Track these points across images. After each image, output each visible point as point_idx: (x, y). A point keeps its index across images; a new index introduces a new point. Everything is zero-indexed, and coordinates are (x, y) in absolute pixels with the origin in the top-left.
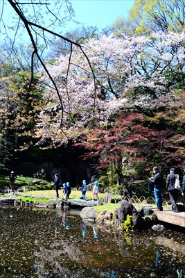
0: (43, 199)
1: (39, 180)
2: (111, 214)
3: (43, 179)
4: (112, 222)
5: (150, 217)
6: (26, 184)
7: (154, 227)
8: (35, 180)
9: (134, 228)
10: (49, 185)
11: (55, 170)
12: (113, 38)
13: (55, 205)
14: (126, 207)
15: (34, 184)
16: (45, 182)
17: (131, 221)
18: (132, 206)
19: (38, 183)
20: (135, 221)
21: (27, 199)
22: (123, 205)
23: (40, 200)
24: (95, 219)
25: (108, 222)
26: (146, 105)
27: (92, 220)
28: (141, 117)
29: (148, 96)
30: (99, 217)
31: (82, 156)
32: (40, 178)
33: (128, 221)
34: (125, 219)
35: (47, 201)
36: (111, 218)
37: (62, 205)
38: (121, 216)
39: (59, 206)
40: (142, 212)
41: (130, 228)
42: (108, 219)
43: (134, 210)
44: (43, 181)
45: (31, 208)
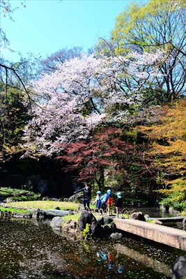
0: (21, 209)
1: (25, 191)
2: (75, 223)
3: (30, 190)
4: (76, 230)
5: (109, 225)
6: (13, 196)
7: (113, 235)
8: (22, 192)
9: (93, 236)
10: (35, 196)
11: (42, 182)
12: (95, 57)
13: (31, 216)
14: (86, 216)
15: (20, 195)
16: (32, 193)
17: (90, 230)
18: (92, 215)
19: (25, 194)
20: (93, 229)
21: (7, 209)
22: (83, 214)
23: (19, 211)
24: (61, 227)
25: (72, 231)
26: (124, 120)
27: (58, 229)
28: (120, 131)
29: (127, 112)
30: (65, 225)
31: (64, 168)
32: (28, 189)
33: (87, 230)
34: (84, 227)
35: (25, 211)
36: (75, 226)
37: (38, 215)
38: (81, 225)
39: (35, 216)
40: (102, 221)
41: (88, 236)
42: (72, 227)
43: (93, 219)
44: (29, 193)
45: (9, 218)
